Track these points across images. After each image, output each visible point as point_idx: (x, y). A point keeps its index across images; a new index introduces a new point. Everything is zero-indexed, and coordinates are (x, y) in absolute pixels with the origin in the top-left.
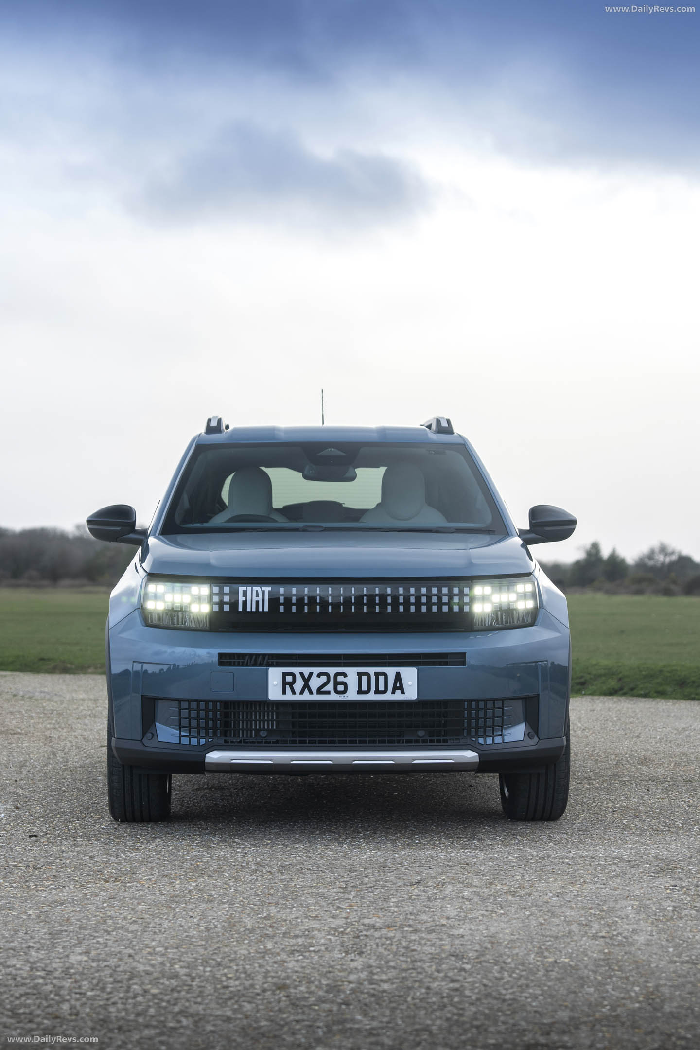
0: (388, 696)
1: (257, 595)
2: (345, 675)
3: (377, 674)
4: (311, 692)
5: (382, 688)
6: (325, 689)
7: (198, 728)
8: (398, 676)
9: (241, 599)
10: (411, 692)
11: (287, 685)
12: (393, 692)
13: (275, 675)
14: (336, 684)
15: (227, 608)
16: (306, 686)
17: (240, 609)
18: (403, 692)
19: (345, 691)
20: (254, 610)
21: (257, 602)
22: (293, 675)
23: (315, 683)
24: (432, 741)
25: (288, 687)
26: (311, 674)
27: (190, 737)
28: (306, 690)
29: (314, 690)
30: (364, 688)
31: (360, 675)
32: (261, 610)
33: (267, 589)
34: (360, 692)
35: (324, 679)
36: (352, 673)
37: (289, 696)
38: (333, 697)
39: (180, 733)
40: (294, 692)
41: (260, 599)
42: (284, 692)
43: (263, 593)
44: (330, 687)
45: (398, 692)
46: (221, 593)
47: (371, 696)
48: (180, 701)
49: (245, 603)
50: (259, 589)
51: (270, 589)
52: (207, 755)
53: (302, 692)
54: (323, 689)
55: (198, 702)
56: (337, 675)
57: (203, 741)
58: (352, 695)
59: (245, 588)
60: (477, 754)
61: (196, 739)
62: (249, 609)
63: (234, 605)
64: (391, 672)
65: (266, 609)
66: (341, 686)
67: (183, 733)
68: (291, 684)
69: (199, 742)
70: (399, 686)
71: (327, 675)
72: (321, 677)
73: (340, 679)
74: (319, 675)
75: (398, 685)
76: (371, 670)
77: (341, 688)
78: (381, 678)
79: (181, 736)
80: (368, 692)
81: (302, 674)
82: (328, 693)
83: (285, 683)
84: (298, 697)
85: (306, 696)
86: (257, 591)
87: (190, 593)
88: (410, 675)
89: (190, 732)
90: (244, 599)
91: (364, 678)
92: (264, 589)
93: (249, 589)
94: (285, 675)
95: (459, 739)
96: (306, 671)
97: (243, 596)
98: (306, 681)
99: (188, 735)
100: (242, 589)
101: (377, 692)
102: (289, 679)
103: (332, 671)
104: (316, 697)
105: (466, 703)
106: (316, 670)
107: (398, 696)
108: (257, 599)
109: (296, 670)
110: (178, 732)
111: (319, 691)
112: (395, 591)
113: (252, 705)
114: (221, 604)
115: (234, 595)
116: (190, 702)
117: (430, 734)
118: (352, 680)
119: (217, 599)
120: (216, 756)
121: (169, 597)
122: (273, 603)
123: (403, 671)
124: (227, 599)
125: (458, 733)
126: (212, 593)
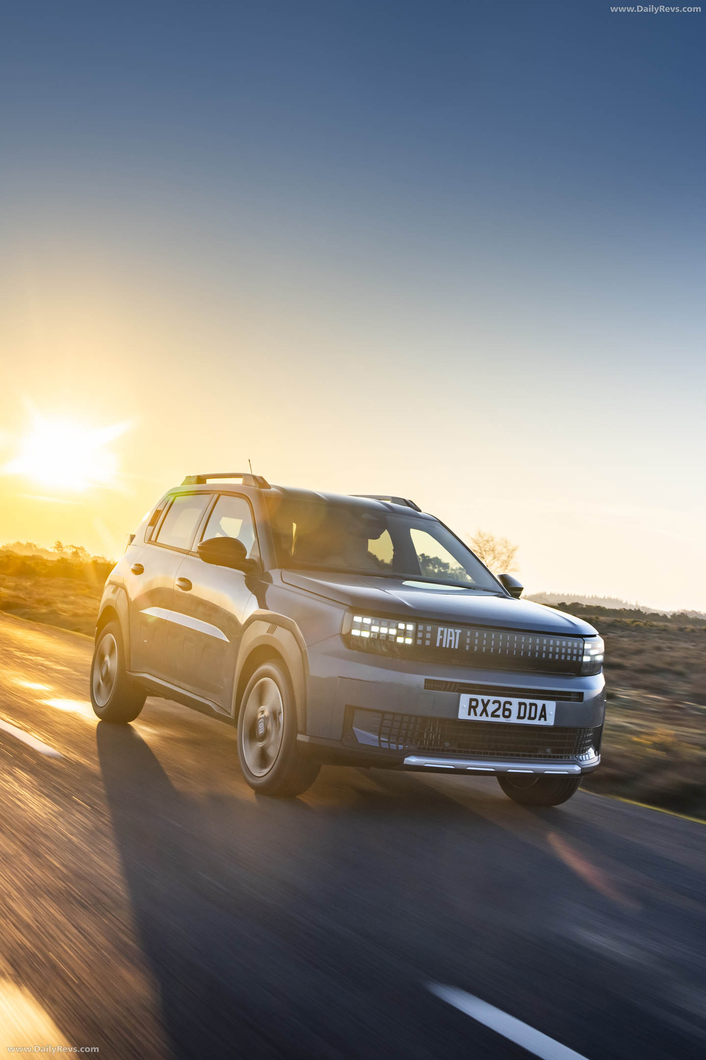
0: (536, 722)
1: (451, 636)
2: (510, 703)
3: (531, 705)
4: (487, 715)
5: (533, 715)
6: (496, 713)
7: (399, 736)
8: (544, 706)
9: (439, 637)
10: (550, 721)
11: (472, 708)
12: (540, 719)
13: (465, 699)
14: (505, 710)
15: (428, 643)
16: (485, 710)
17: (438, 645)
18: (545, 720)
19: (509, 717)
20: (448, 646)
21: (451, 641)
22: (476, 700)
23: (491, 708)
24: (554, 757)
25: (472, 710)
26: (489, 701)
27: (389, 742)
28: (484, 713)
29: (490, 714)
30: (522, 715)
31: (520, 704)
32: (452, 647)
33: (458, 631)
34: (519, 717)
35: (497, 705)
36: (515, 701)
37: (472, 717)
38: (502, 720)
39: (379, 738)
40: (476, 715)
41: (453, 638)
42: (469, 714)
43: (456, 633)
44: (500, 712)
45: (543, 719)
46: (424, 632)
47: (526, 721)
48: (384, 713)
49: (441, 640)
50: (452, 630)
51: (460, 631)
52: (406, 759)
53: (481, 715)
54: (496, 714)
55: (403, 716)
56: (506, 703)
57: (401, 747)
58: (513, 720)
59: (442, 629)
60: (580, 768)
61: (395, 745)
62: (444, 646)
63: (433, 639)
64: (540, 703)
65: (456, 647)
66: (507, 712)
67: (382, 739)
68: (475, 708)
69: (397, 747)
70: (543, 716)
71: (499, 702)
72: (496, 704)
73: (507, 706)
74: (494, 702)
75: (543, 714)
76: (528, 701)
77: (507, 713)
78: (533, 708)
79: (380, 741)
80: (523, 718)
81: (483, 700)
82: (498, 716)
83: (471, 707)
84: (478, 718)
85: (484, 718)
86: (451, 632)
87: (397, 628)
88: (551, 707)
89: (389, 740)
90: (441, 637)
91: (523, 707)
92: (456, 631)
93: (446, 629)
94: (471, 700)
95: (569, 757)
96: (486, 698)
97: (441, 635)
98: (485, 706)
99: (387, 740)
100: (440, 629)
101: (530, 718)
102: (474, 703)
103: (503, 700)
104: (490, 719)
105: (579, 730)
106: (493, 698)
107: (542, 722)
108: (451, 638)
109: (479, 697)
110: (377, 737)
111: (493, 715)
112: (541, 641)
113: (443, 721)
114: (424, 639)
115: (434, 633)
116: (394, 714)
117: (553, 751)
118: (514, 708)
119: (420, 635)
120: (412, 760)
121: (375, 629)
122: (462, 643)
123: (546, 702)
124: (428, 636)
125: (570, 752)
126: (416, 630)
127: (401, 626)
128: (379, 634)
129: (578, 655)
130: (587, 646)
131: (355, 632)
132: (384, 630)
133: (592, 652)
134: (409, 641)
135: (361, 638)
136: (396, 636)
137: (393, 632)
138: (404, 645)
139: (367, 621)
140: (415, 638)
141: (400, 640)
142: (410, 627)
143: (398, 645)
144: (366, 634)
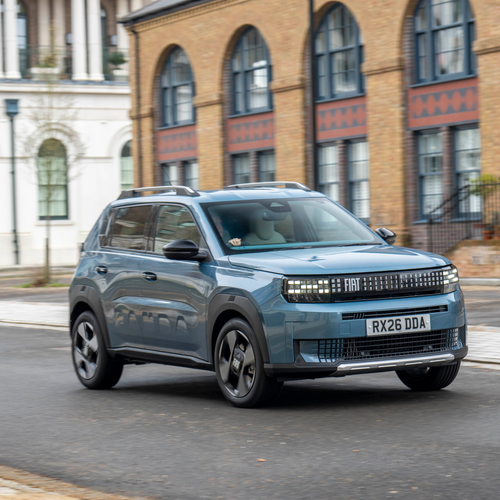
0: (419, 330)
2: (400, 320)
3: (413, 319)
4: (386, 330)
5: (415, 326)
6: (392, 328)
7: (331, 353)
8: (422, 318)
9: (346, 285)
10: (428, 328)
12: (421, 328)
13: (369, 322)
14: (397, 325)
15: (339, 290)
16: (384, 327)
17: (346, 290)
18: (424, 327)
19: (400, 329)
20: (352, 290)
22: (377, 322)
23: (387, 325)
24: (434, 350)
26: (385, 321)
27: (325, 359)
28: (384, 330)
30: (408, 326)
31: (406, 319)
32: (356, 290)
33: (358, 279)
34: (407, 328)
35: (391, 323)
36: (403, 318)
37: (376, 333)
38: (396, 332)
39: (319, 357)
40: (378, 331)
41: (355, 284)
42: (374, 331)
43: (356, 281)
44: (394, 327)
46: (336, 283)
47: (412, 330)
48: (319, 340)
49: (348, 287)
50: (354, 279)
52: (338, 367)
53: (382, 331)
55: (332, 340)
56: (396, 320)
57: (333, 360)
58: (403, 330)
59: (347, 279)
60: (454, 355)
61: (330, 360)
62: (350, 290)
63: (343, 287)
64: (419, 316)
65: (358, 290)
67: (321, 357)
68: (377, 327)
70: (423, 325)
71: (392, 320)
73: (398, 322)
74: (389, 321)
76: (411, 317)
77: (398, 327)
78: (415, 320)
79: (319, 359)
80: (410, 328)
81: (381, 321)
82: (393, 330)
83: (374, 327)
84: (380, 333)
85: (384, 333)
86: (353, 281)
87: (317, 284)
88: (427, 318)
91: (408, 321)
92: (356, 279)
93: (349, 279)
94: (374, 322)
95: (445, 349)
96: (383, 319)
97: (347, 283)
98: (383, 325)
99: (324, 357)
101: (414, 328)
102: (376, 324)
103: (394, 318)
104: (388, 333)
106: (387, 319)
107: (423, 329)
109: (379, 320)
110: (317, 357)
111: (389, 330)
112: (414, 276)
113: (358, 339)
114: (336, 288)
115: (343, 283)
116: (326, 340)
117: (434, 347)
118: (403, 323)
119: (334, 286)
120: (343, 366)
121: (303, 287)
122: (362, 286)
123: (424, 316)
124: (339, 285)
125: (445, 345)
126: (330, 284)
127: (320, 282)
128: (307, 289)
129: (440, 281)
130: (445, 273)
131: (291, 291)
132: (309, 287)
133: (450, 277)
134: (327, 291)
135: (295, 295)
136: (318, 289)
137: (315, 287)
138: (324, 294)
139: (298, 282)
140: (331, 288)
141: (321, 291)
142: (326, 282)
143: (321, 295)
144: (298, 291)
